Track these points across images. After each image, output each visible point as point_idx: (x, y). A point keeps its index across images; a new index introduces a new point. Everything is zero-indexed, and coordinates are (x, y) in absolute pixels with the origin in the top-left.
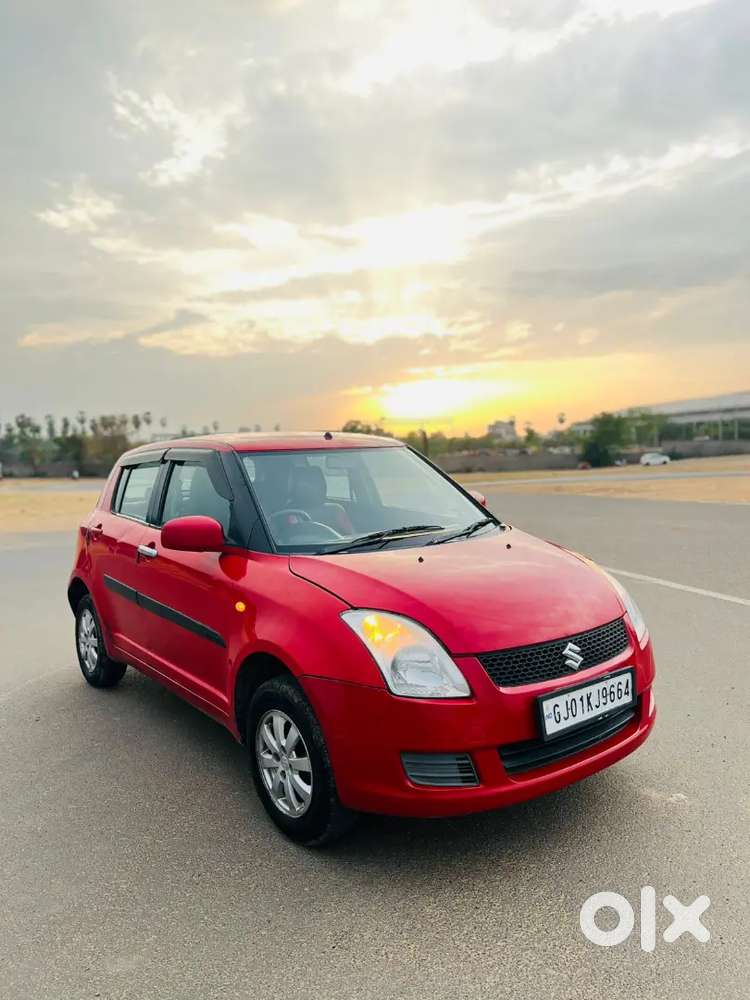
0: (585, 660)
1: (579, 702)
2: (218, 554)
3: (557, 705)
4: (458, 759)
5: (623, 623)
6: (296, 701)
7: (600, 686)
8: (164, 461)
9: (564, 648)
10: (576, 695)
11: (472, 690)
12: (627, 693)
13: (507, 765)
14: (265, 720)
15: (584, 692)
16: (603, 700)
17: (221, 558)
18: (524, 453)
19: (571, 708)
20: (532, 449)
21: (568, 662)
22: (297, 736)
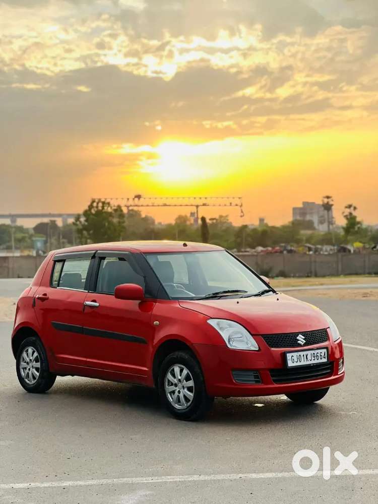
0: (306, 342)
1: (302, 357)
2: (138, 302)
3: (293, 356)
4: (254, 373)
5: (326, 331)
6: (187, 357)
7: (312, 352)
8: (94, 257)
9: (297, 336)
10: (302, 353)
11: (259, 348)
12: (325, 358)
13: (274, 378)
14: (170, 370)
15: (305, 353)
16: (313, 358)
17: (140, 304)
18: (344, 250)
19: (299, 358)
20: (354, 246)
21: (299, 342)
22: (186, 373)
